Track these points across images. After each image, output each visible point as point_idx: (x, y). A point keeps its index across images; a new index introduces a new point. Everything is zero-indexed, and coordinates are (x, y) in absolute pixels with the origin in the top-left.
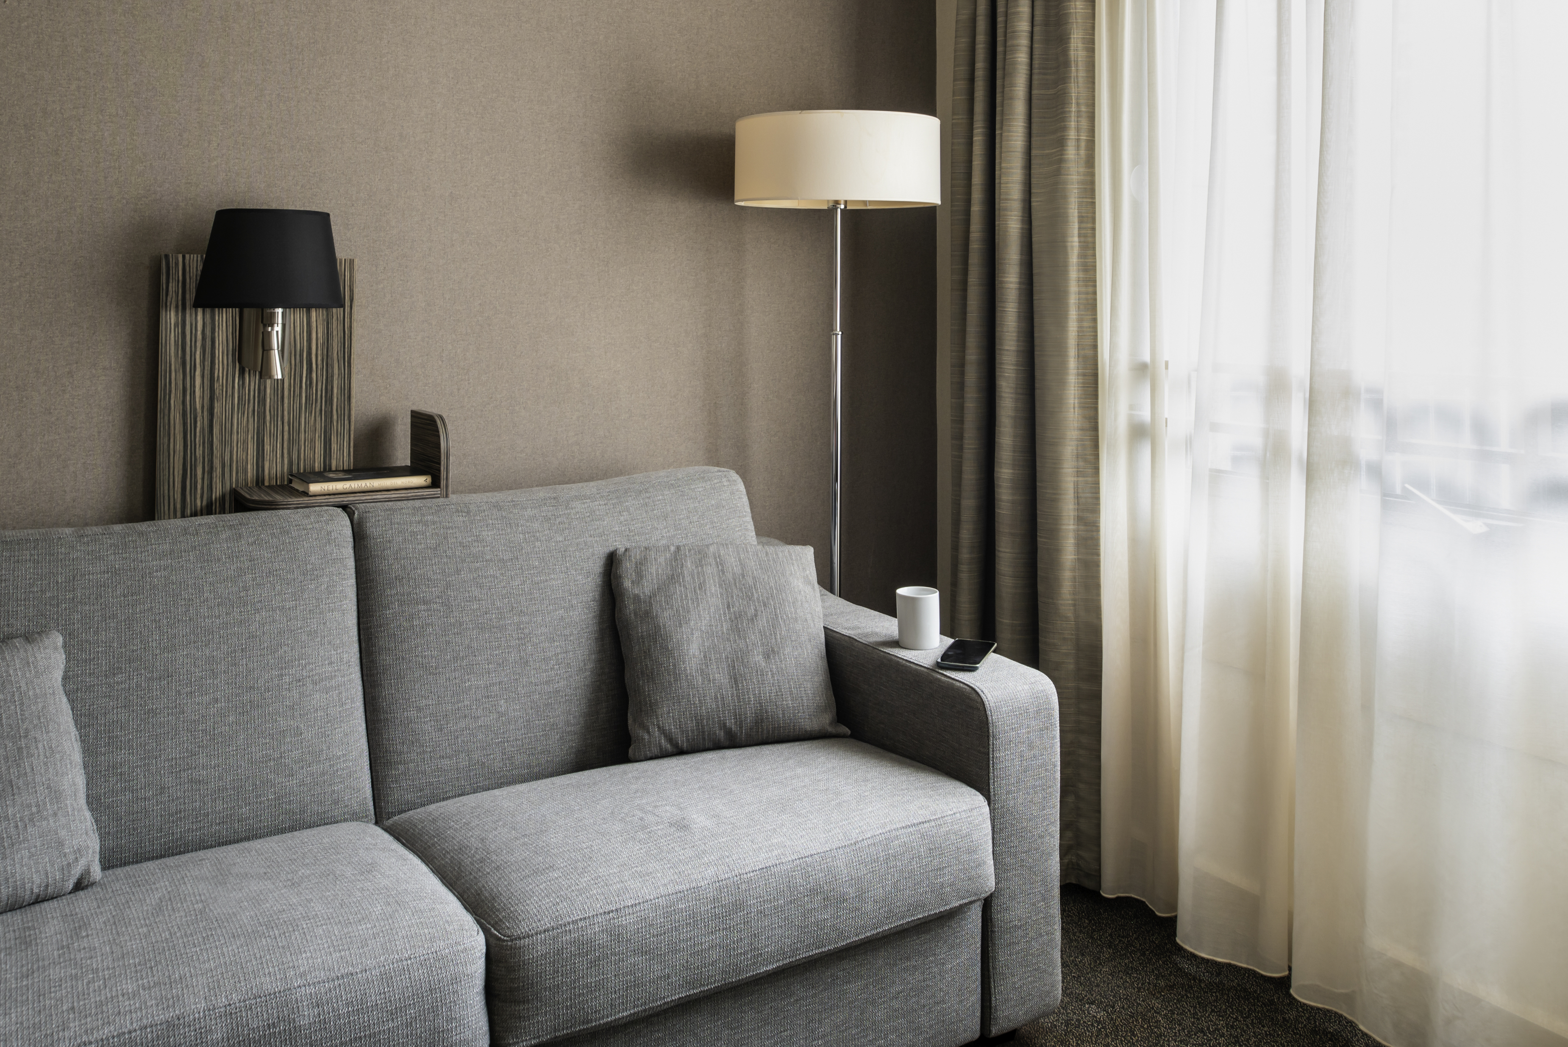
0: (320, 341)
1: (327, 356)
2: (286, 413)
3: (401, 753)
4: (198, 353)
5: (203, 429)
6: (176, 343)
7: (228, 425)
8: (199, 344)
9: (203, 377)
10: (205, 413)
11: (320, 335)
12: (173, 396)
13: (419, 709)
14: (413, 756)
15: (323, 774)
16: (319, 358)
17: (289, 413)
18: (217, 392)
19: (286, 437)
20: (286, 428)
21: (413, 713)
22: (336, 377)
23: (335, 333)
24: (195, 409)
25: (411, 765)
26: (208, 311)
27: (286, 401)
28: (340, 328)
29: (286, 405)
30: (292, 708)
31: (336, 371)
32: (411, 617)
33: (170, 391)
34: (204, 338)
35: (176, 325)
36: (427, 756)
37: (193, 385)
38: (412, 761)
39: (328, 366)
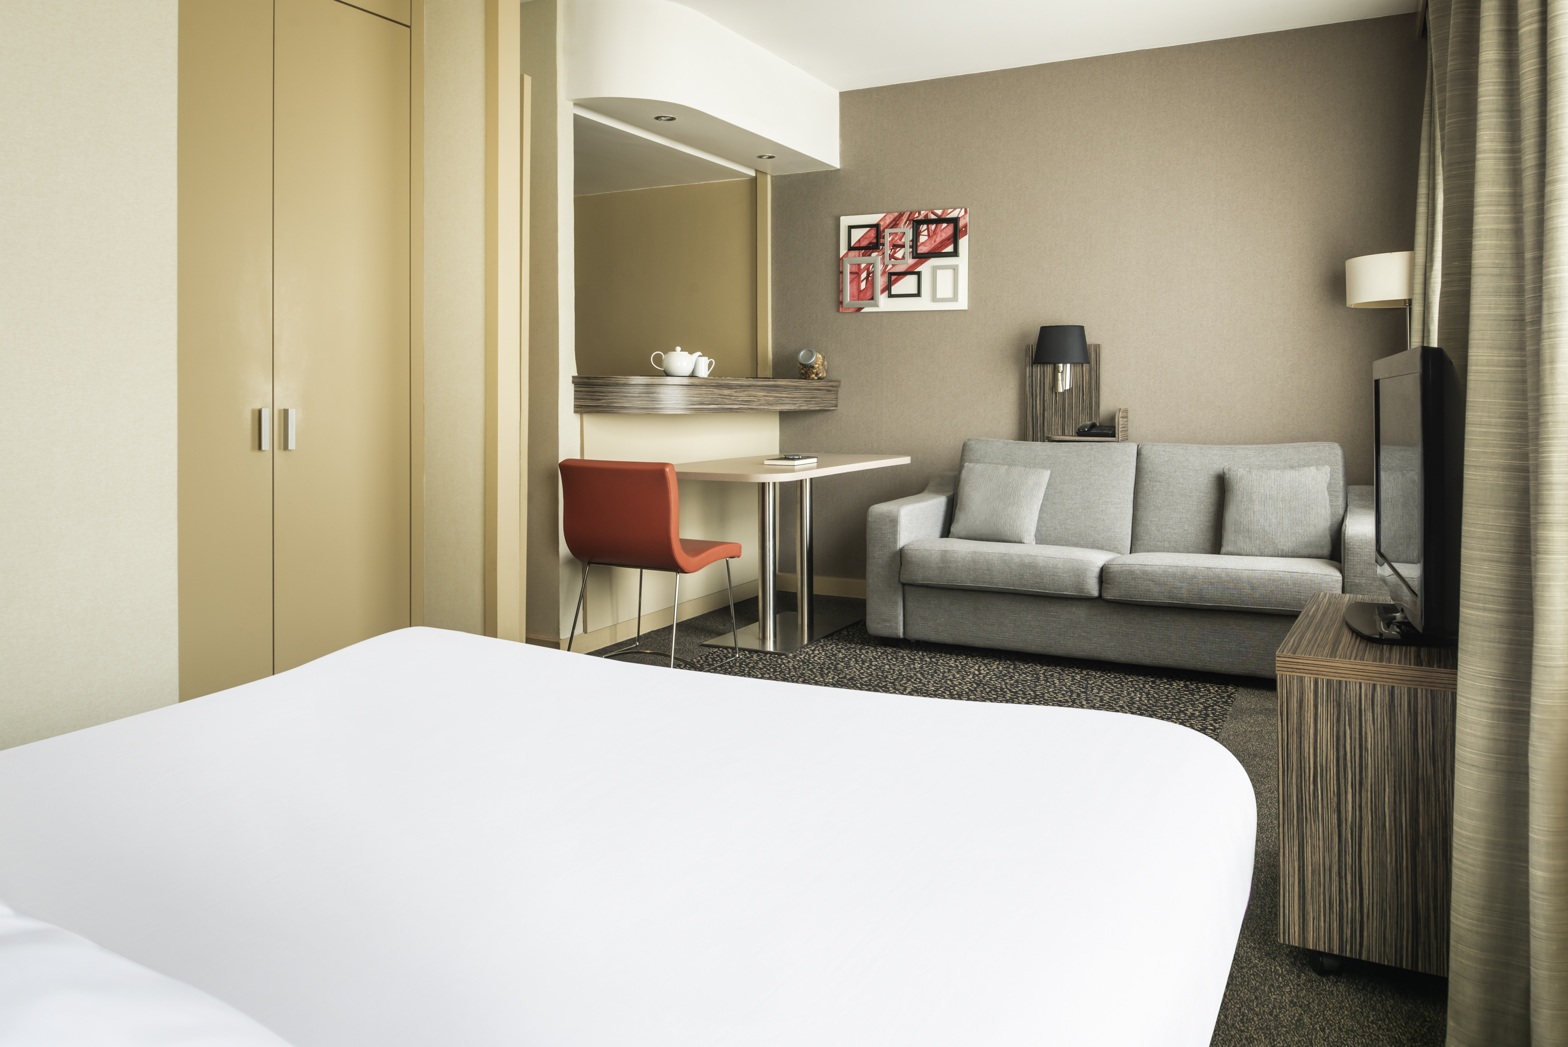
0: (1087, 381)
1: (1090, 388)
2: (1074, 415)
3: (1142, 536)
4: (1038, 389)
5: (1040, 424)
6: (1029, 385)
7: (1051, 422)
8: (1038, 385)
9: (1040, 400)
10: (1041, 417)
11: (1087, 378)
12: (1028, 410)
13: (1151, 522)
14: (1147, 538)
15: (1111, 537)
16: (1087, 389)
17: (1075, 415)
18: (1046, 407)
19: (1074, 426)
20: (1074, 422)
21: (1149, 523)
22: (1093, 397)
23: (1093, 377)
24: (1037, 415)
25: (1145, 541)
26: (1042, 365)
27: (1074, 409)
28: (1095, 374)
29: (1074, 411)
30: (1102, 511)
31: (1094, 395)
32: (1153, 487)
33: (1027, 408)
34: (1040, 383)
35: (1029, 377)
36: (1152, 540)
37: (1036, 404)
38: (1146, 540)
39: (1091, 392)
